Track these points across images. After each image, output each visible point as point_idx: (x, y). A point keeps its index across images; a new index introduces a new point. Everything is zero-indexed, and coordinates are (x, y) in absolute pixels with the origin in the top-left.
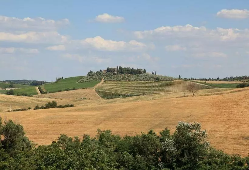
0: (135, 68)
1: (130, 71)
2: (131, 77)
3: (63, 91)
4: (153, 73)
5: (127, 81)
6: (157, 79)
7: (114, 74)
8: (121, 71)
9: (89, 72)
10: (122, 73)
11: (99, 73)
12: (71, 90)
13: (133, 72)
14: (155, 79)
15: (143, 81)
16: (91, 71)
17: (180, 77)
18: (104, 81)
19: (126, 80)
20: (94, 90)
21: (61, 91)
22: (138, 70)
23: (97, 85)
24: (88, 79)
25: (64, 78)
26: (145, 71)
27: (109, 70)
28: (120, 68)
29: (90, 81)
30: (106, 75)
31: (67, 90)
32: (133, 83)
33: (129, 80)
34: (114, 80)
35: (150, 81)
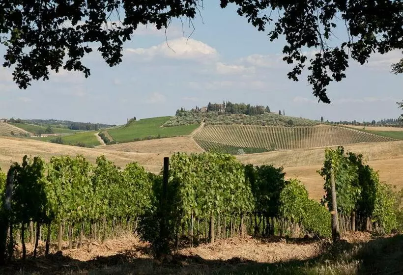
0: (253, 105)
1: (246, 109)
2: (248, 119)
3: (142, 140)
4: (280, 113)
5: (242, 125)
6: (290, 123)
7: (220, 114)
8: (230, 108)
9: (178, 110)
10: (232, 112)
11: (196, 112)
12: (155, 138)
13: (249, 111)
14: (285, 122)
15: (266, 126)
16: (182, 109)
17: (322, 119)
18: (205, 126)
19: (240, 124)
20: (192, 140)
21: (138, 140)
22: (258, 107)
23: (194, 133)
24: (178, 122)
25: (137, 119)
26: (268, 110)
27: (210, 107)
28: (229, 105)
29: (181, 125)
30: (207, 116)
31: (148, 139)
32: (252, 129)
33: (244, 124)
34: (221, 124)
35: (277, 126)
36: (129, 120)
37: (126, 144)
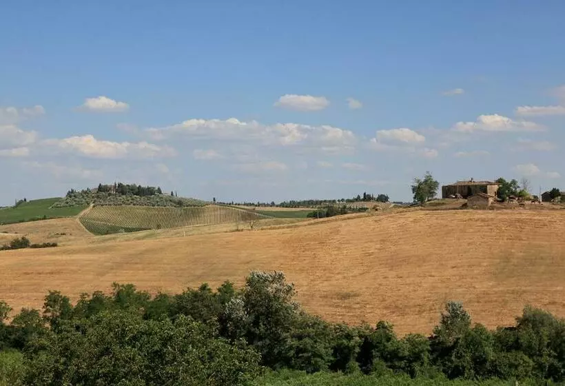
0: (144, 185)
1: (137, 190)
2: (138, 200)
3: (27, 221)
4: (172, 194)
5: (132, 205)
6: (180, 203)
7: (110, 195)
8: (121, 189)
9: (69, 192)
10: (123, 193)
11: (86, 193)
12: (40, 219)
13: (140, 191)
14: (175, 202)
15: (156, 207)
16: (72, 191)
17: (214, 199)
18: (94, 206)
19: (129, 204)
20: (77, 220)
21: (23, 221)
22: (149, 188)
23: (82, 214)
24: (67, 203)
25: (28, 201)
26: (159, 190)
27: (101, 188)
28: (120, 185)
29: (70, 206)
30: (98, 197)
31: (34, 220)
32: (140, 210)
33: (134, 205)
34: (110, 205)
35: (167, 207)
36: (18, 201)
37: (10, 225)
